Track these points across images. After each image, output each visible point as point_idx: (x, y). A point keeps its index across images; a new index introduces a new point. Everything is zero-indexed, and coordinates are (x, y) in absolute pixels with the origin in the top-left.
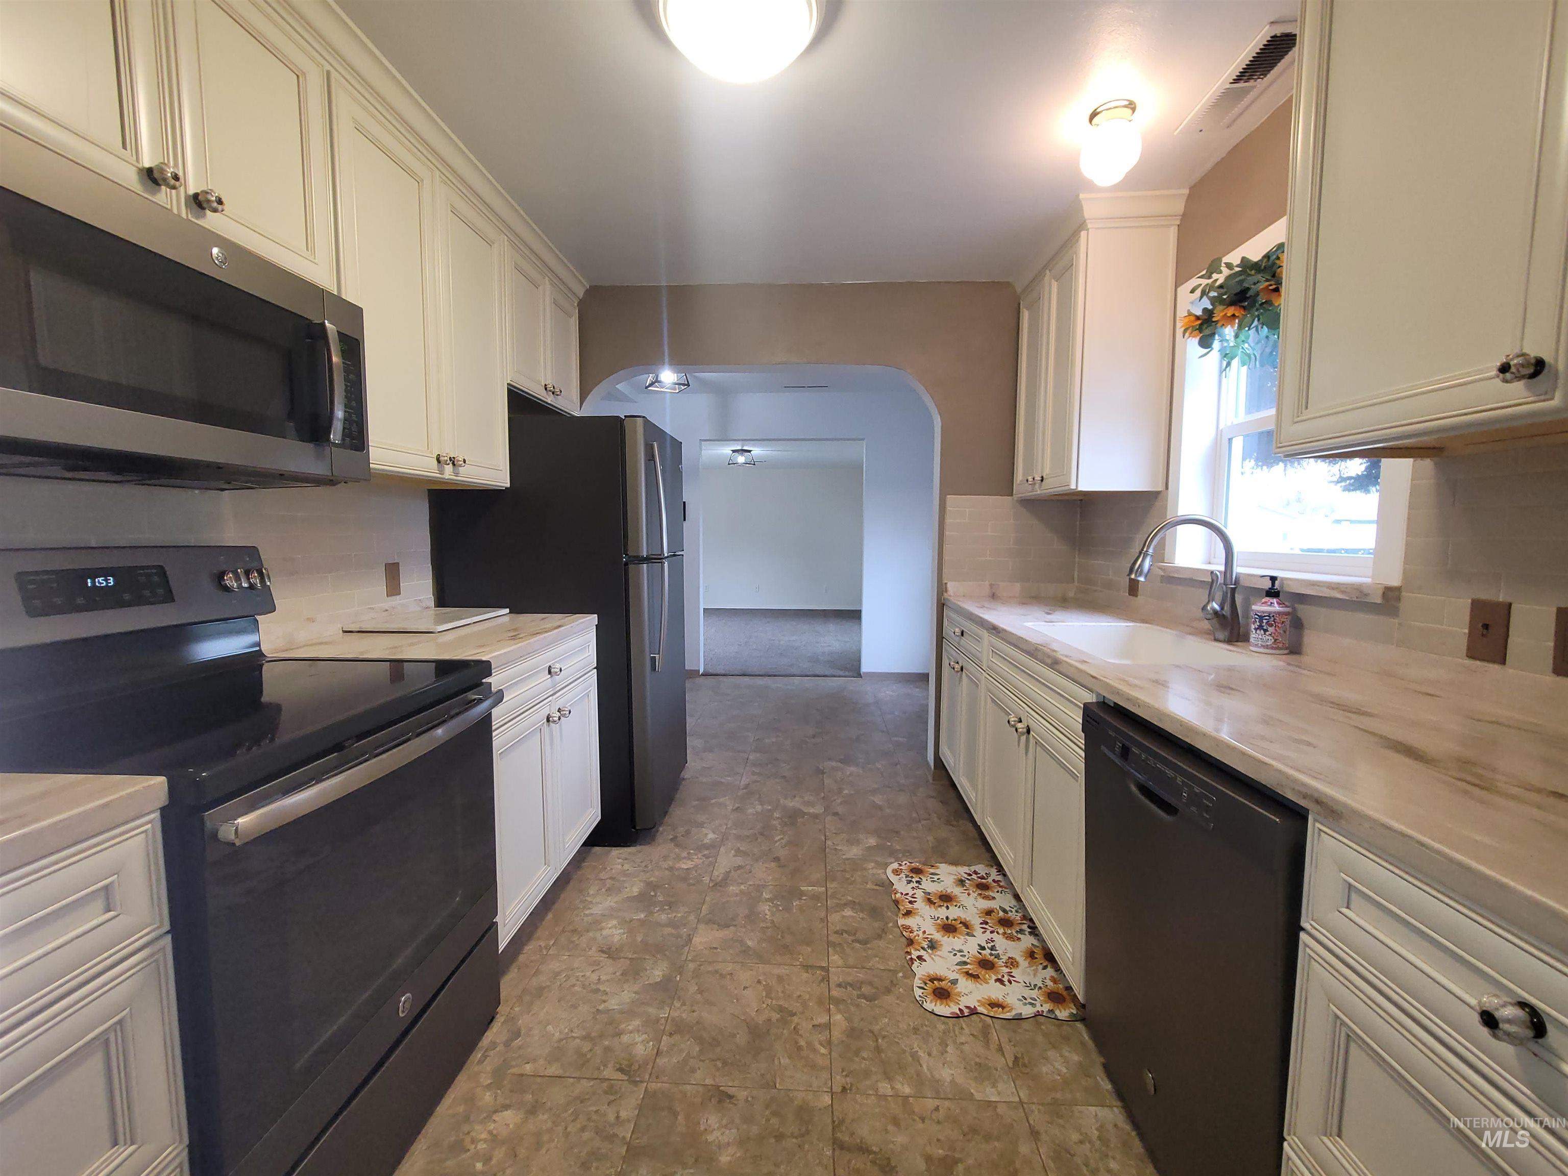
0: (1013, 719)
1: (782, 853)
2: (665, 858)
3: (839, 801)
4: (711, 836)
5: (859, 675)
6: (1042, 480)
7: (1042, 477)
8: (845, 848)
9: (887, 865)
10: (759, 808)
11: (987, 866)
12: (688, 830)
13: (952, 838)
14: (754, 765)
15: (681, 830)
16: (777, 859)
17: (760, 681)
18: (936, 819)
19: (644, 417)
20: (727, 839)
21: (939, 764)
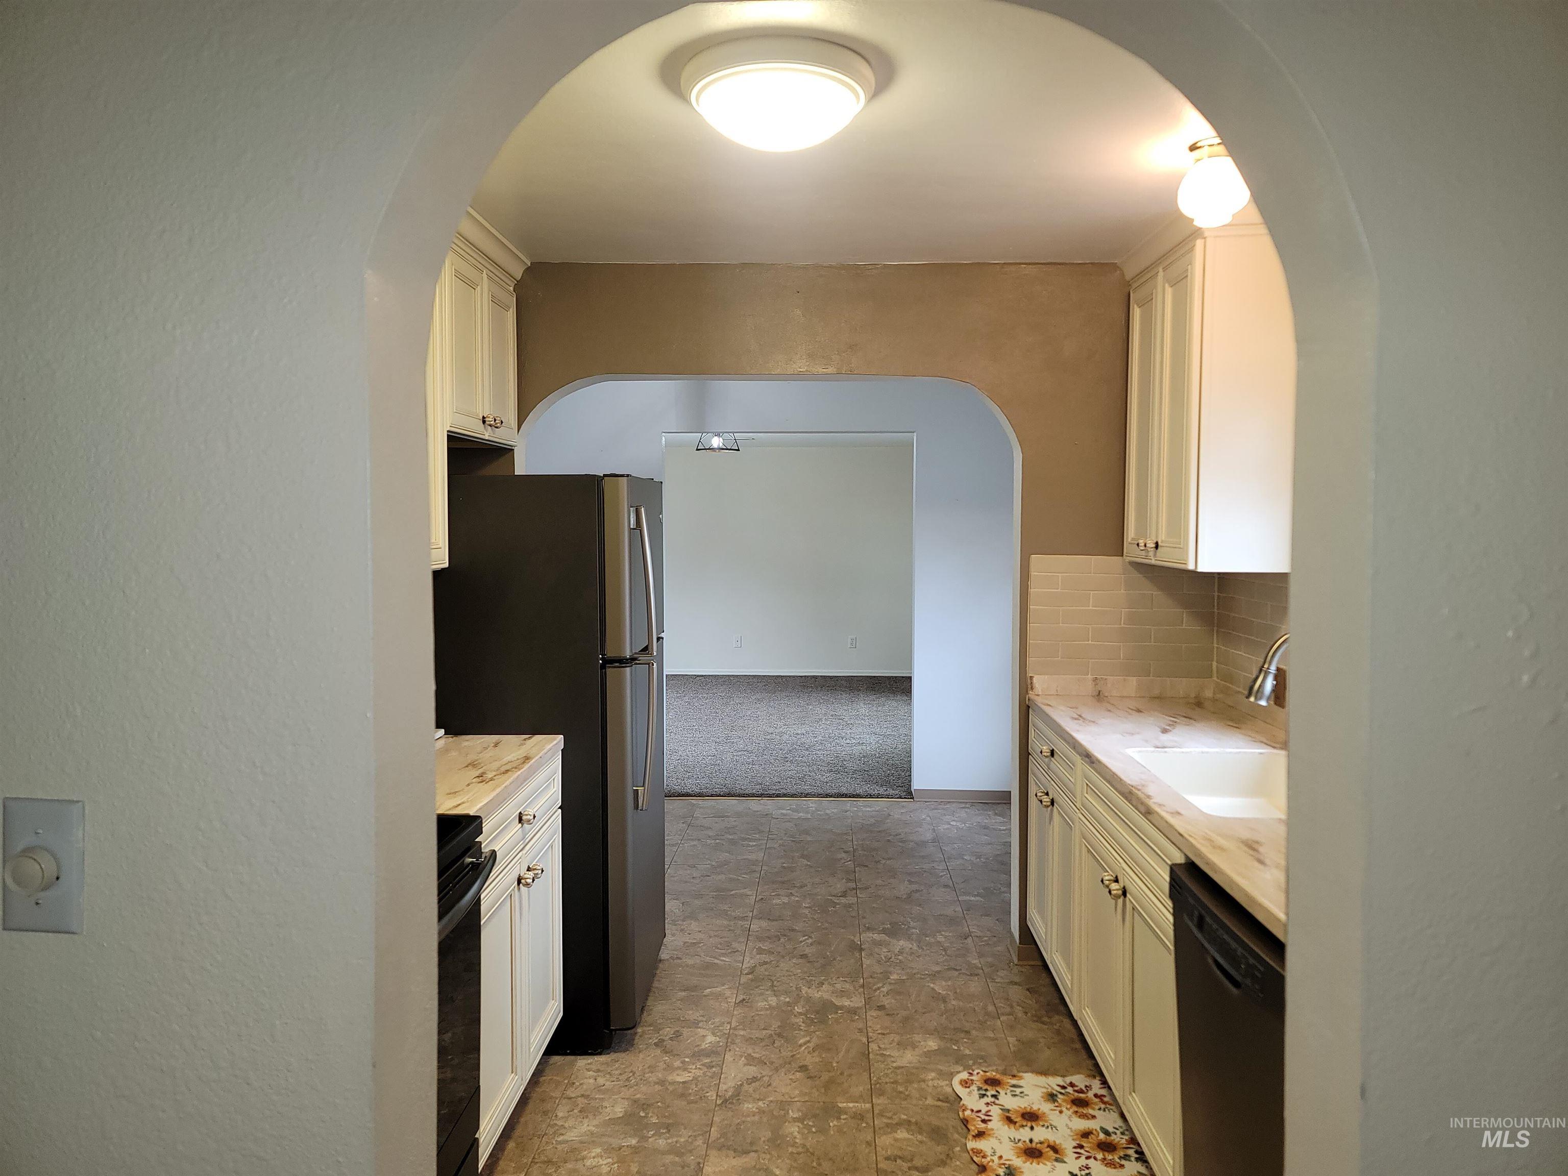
0: (1107, 878)
1: (810, 1060)
2: (652, 1069)
3: (885, 989)
4: (710, 1038)
5: (909, 795)
6: (1157, 547)
7: (1157, 543)
8: (895, 1053)
9: (952, 1075)
10: (773, 1001)
11: (1089, 1076)
12: (678, 1031)
13: (1041, 1040)
14: (760, 939)
15: (668, 1032)
16: (803, 1068)
17: (755, 805)
18: (1020, 1014)
19: (628, 476)
20: (733, 1043)
21: (1027, 935)
